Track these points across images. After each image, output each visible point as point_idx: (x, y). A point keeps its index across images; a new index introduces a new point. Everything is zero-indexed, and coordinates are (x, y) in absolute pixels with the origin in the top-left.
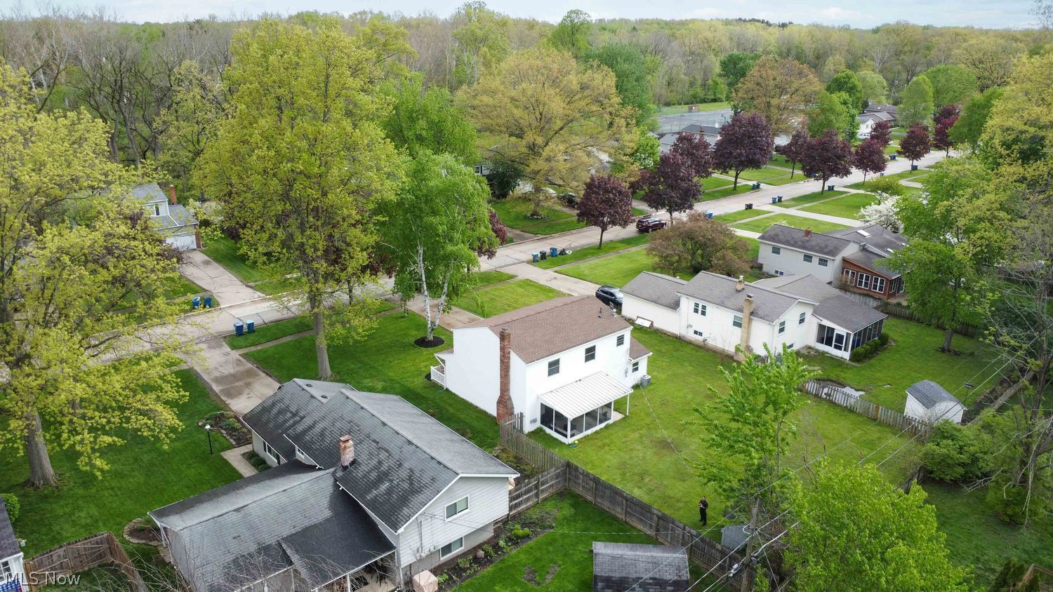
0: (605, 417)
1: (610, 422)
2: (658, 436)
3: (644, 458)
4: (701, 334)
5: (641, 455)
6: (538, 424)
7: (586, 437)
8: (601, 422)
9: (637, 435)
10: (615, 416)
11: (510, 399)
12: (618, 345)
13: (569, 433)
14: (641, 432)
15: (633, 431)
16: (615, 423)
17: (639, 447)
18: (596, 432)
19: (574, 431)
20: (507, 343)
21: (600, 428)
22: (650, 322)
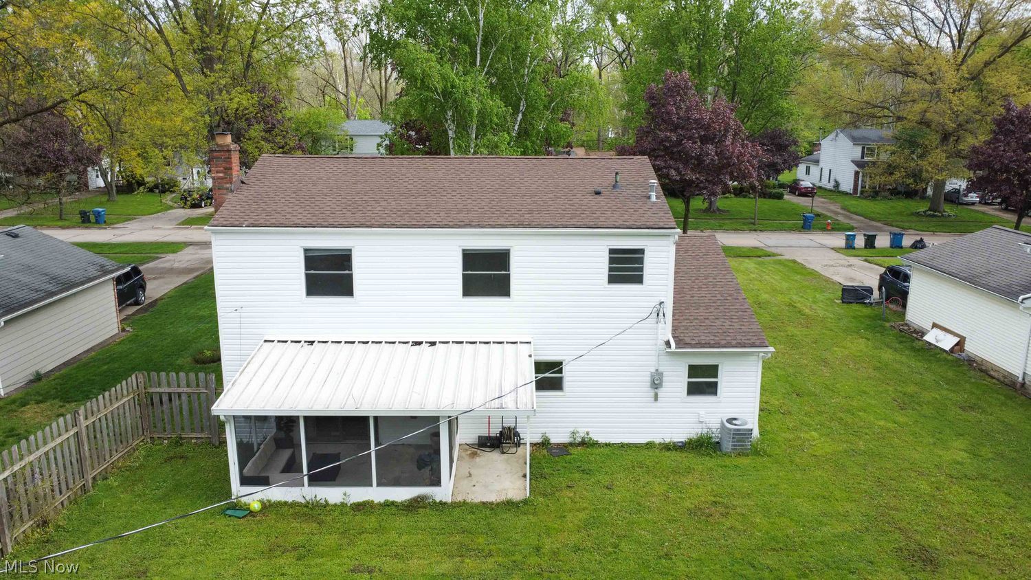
12: (615, 279)
20: (221, 175)
21: (387, 501)
22: (956, 340)
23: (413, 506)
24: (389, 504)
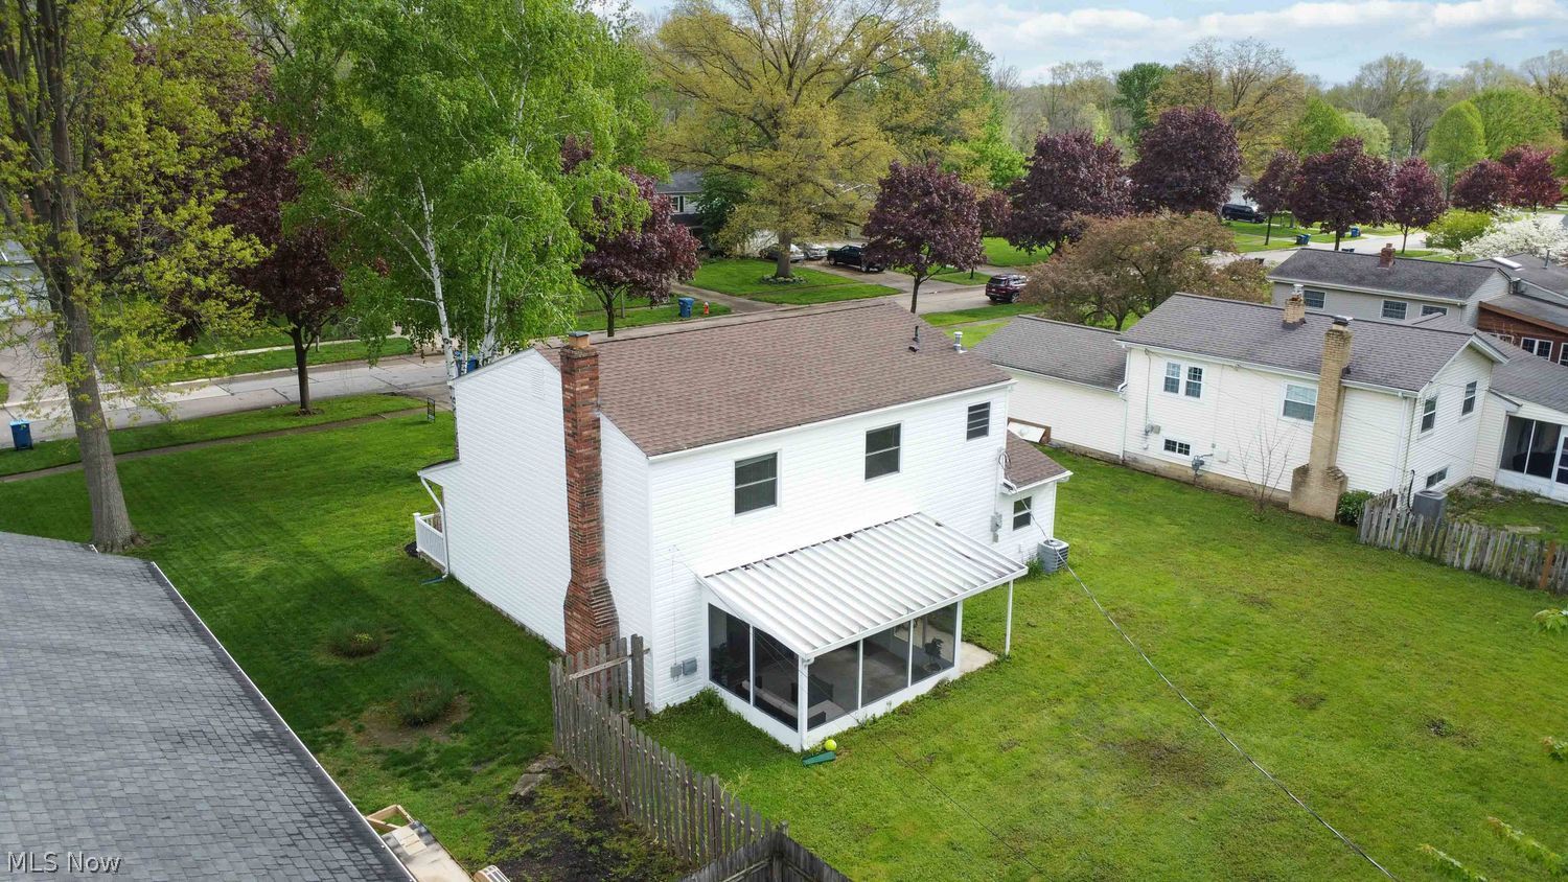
0: (933, 659)
1: (952, 674)
2: (1124, 722)
3: (1088, 809)
4: (1185, 449)
5: (1075, 797)
6: (702, 680)
7: (865, 728)
8: (920, 675)
9: (1045, 721)
10: (967, 658)
11: (604, 590)
12: (971, 435)
13: (803, 712)
14: (1060, 709)
15: (1033, 707)
16: (966, 680)
17: (1063, 766)
18: (904, 710)
19: (825, 706)
20: (586, 387)
21: (917, 697)
22: (1042, 431)
23: (939, 692)
24: (920, 700)
